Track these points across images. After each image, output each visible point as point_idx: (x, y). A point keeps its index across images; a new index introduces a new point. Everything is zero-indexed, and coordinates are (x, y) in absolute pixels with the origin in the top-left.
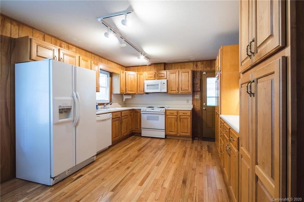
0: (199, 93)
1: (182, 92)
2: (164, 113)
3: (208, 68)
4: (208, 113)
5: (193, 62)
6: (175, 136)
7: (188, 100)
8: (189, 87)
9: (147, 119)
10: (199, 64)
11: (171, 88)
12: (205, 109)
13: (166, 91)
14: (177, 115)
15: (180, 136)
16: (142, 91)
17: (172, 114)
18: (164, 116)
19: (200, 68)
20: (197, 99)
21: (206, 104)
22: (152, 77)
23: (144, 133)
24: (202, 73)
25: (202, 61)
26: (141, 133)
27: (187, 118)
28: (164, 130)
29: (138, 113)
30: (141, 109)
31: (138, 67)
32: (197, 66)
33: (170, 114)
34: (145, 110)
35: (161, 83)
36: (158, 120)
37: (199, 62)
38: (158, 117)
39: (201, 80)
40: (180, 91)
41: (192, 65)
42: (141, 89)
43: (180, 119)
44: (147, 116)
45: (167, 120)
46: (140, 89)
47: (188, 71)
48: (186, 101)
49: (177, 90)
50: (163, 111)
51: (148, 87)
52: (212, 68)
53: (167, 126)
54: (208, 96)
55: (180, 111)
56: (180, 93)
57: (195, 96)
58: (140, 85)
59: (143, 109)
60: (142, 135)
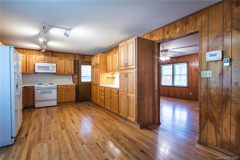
0: (77, 74)
1: (67, 73)
2: (56, 88)
3: (82, 59)
4: (82, 86)
5: (73, 54)
6: (65, 102)
7: (69, 79)
8: (72, 70)
9: (41, 94)
10: (77, 56)
11: (59, 70)
12: (81, 84)
13: (55, 72)
14: (66, 89)
15: (68, 102)
16: (32, 71)
17: (62, 88)
18: (56, 90)
19: (77, 58)
20: (75, 78)
21: (81, 81)
22: (42, 61)
23: (37, 105)
24: (79, 62)
25: (79, 55)
26: (34, 106)
27: (73, 90)
28: (56, 100)
29: (31, 90)
30: (34, 86)
31: (24, 50)
32: (75, 57)
33: (61, 88)
34: (39, 87)
35: (52, 66)
36: (51, 93)
37: (77, 55)
38: (51, 91)
39: (78, 66)
40: (66, 73)
41: (72, 56)
42: (31, 70)
43: (68, 90)
44: (41, 91)
45: (58, 92)
46: (29, 70)
47: (72, 60)
48: (68, 79)
49: (63, 72)
50: (56, 86)
51: (39, 68)
52: (84, 59)
53: (58, 96)
54: (82, 76)
55: (68, 86)
56: (65, 74)
57: (74, 76)
58: (30, 66)
59: (36, 86)
60: (36, 107)
